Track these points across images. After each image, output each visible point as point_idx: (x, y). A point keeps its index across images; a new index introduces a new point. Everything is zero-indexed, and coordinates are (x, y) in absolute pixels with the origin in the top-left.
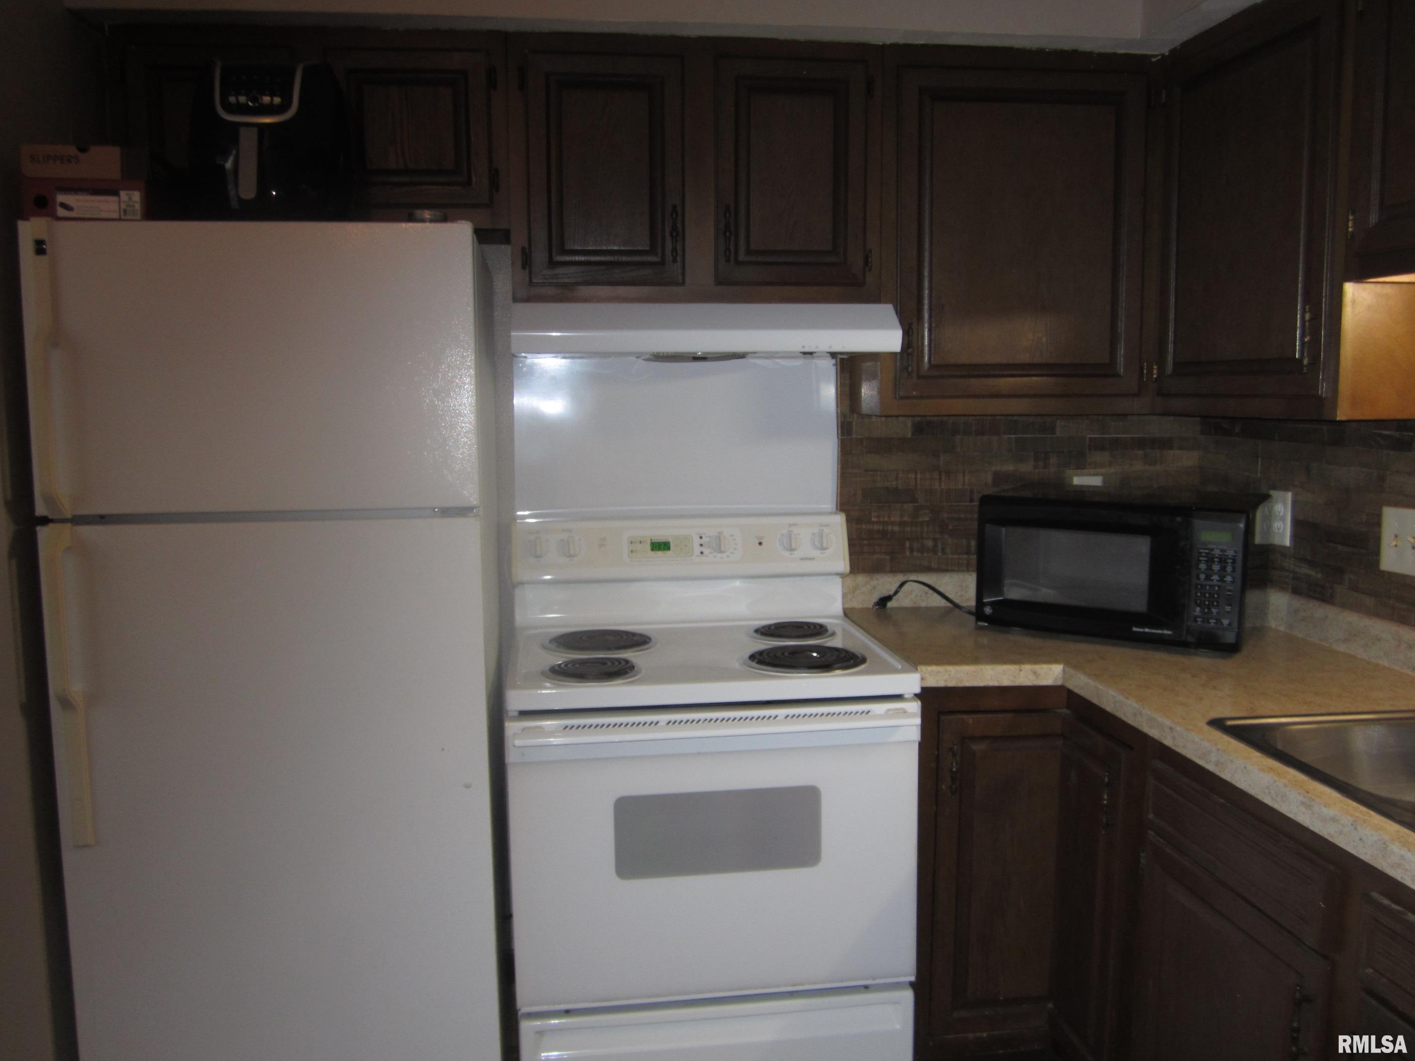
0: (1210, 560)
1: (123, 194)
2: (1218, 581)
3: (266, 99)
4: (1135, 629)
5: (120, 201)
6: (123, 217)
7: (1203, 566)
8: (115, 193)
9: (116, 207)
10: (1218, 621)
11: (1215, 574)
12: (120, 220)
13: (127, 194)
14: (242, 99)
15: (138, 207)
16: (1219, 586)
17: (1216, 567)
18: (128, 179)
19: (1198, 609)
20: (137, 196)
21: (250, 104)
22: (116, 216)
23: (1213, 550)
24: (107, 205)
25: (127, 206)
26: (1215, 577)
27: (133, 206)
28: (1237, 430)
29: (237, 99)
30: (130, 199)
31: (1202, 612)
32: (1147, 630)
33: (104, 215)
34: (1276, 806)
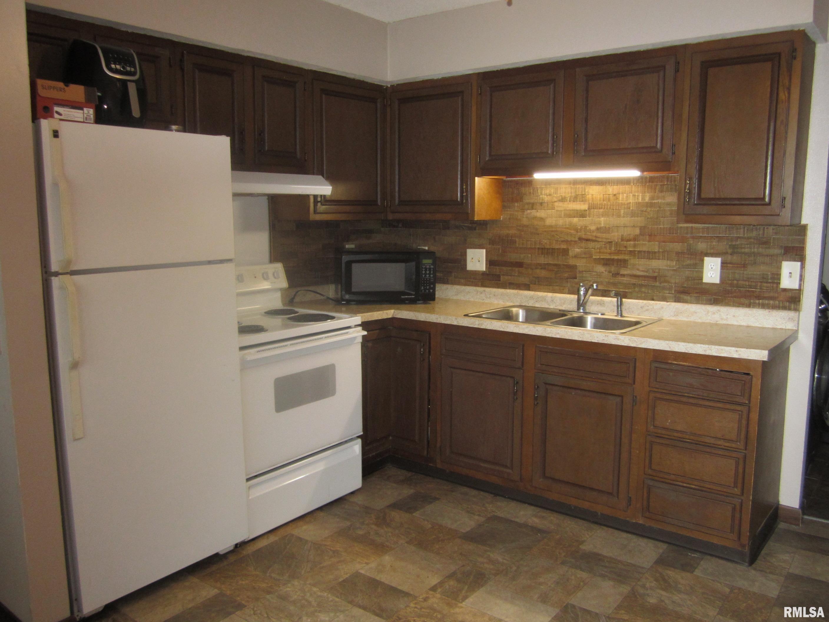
0: (426, 270)
1: (85, 109)
2: (429, 277)
3: (128, 69)
4: (402, 297)
5: (84, 113)
6: (85, 121)
7: (424, 272)
8: (81, 109)
9: (82, 116)
10: (429, 291)
11: (428, 274)
12: (84, 122)
13: (87, 110)
14: (118, 67)
15: (92, 116)
16: (429, 278)
17: (428, 272)
18: (88, 102)
19: (423, 287)
20: (91, 111)
21: (122, 69)
22: (82, 120)
23: (426, 266)
24: (77, 114)
25: (87, 115)
26: (428, 276)
27: (90, 116)
28: (400, 225)
29: (116, 67)
30: (88, 112)
31: (424, 288)
32: (406, 297)
33: (76, 119)
34: (505, 330)
